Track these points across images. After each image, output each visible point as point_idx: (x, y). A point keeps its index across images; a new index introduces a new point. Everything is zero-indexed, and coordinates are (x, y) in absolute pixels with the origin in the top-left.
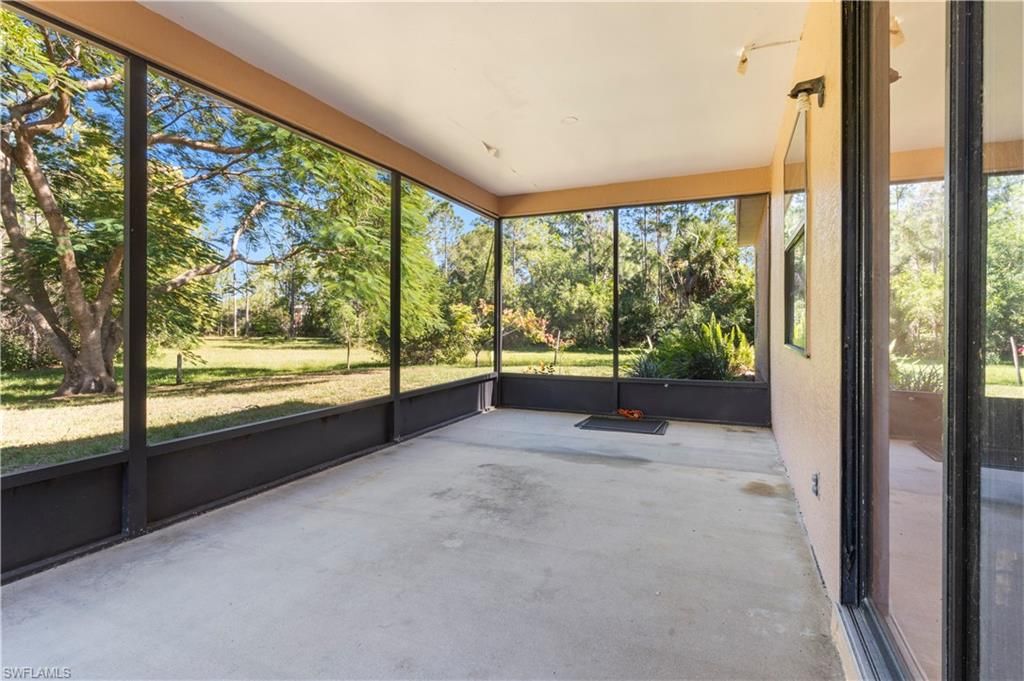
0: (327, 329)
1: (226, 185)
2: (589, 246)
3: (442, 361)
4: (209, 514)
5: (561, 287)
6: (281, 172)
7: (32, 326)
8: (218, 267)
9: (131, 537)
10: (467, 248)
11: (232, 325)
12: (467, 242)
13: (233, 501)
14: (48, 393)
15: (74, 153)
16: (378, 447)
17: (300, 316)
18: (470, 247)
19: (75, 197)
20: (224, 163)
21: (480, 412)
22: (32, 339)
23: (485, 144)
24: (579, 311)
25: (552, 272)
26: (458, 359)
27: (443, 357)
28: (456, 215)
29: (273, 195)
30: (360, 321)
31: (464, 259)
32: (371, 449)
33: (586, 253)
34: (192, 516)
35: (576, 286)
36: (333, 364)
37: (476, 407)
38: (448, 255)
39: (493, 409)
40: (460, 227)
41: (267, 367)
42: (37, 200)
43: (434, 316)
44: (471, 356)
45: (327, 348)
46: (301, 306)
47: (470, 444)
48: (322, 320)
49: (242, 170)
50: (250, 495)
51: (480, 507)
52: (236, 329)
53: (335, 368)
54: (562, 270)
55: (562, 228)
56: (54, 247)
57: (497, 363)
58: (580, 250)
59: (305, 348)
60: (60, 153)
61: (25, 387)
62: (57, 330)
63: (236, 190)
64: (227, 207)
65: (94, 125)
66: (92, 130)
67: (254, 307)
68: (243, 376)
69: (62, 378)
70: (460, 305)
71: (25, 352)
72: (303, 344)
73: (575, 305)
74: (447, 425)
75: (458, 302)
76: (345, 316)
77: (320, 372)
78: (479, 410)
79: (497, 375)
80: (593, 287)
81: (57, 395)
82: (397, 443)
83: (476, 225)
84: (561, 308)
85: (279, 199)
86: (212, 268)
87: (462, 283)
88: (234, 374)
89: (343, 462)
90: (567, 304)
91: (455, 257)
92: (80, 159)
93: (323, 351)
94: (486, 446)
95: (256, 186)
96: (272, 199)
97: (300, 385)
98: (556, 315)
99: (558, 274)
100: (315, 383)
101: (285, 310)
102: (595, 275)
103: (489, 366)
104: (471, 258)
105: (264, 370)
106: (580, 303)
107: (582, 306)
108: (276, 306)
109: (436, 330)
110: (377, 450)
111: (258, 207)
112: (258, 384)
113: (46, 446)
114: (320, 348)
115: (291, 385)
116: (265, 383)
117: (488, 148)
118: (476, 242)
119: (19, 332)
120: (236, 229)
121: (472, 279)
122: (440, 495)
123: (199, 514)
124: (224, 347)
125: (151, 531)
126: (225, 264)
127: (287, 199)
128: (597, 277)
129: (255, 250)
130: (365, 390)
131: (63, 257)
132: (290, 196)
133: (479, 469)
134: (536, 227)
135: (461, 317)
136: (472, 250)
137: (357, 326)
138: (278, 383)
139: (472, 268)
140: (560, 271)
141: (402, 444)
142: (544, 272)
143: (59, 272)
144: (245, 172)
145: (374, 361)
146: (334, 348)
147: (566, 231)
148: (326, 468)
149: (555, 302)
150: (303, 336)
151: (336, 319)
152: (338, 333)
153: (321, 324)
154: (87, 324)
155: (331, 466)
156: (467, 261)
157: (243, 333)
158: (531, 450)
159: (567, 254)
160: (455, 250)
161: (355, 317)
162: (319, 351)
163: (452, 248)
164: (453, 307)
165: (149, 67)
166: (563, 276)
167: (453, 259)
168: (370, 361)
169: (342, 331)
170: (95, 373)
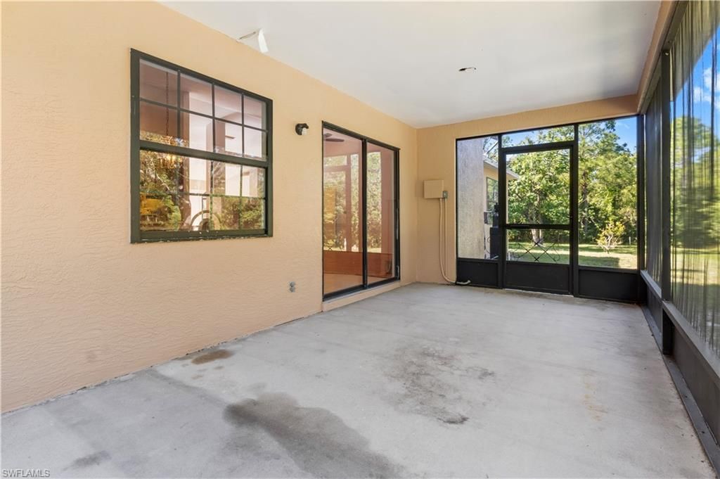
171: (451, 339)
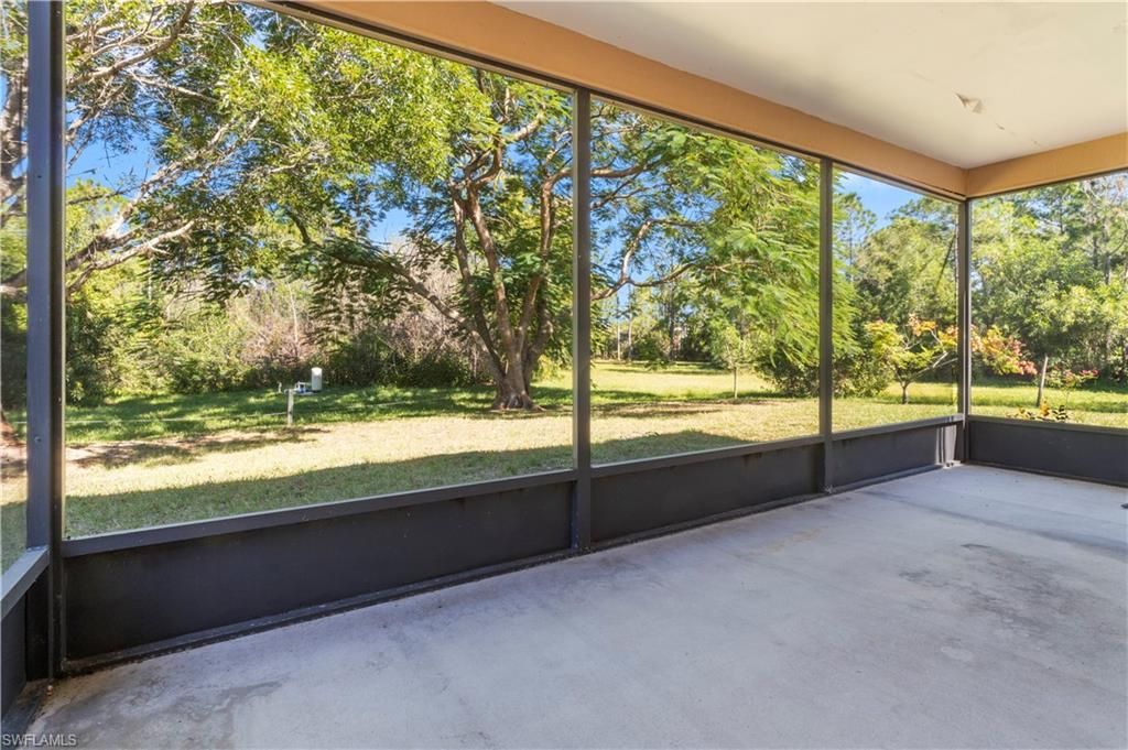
0: (708, 354)
1: (614, 210)
2: (1094, 228)
3: (852, 393)
4: (640, 544)
5: (1040, 293)
6: (665, 189)
7: (474, 349)
8: (611, 291)
9: (580, 554)
10: (882, 250)
11: (616, 349)
12: (881, 242)
13: (661, 535)
14: (486, 406)
15: (501, 200)
16: (806, 496)
17: (678, 339)
18: (886, 247)
19: (501, 237)
20: (614, 188)
21: (939, 467)
22: (473, 360)
23: (960, 97)
24: (1076, 328)
25: (1023, 272)
26: (874, 392)
27: (853, 388)
28: (864, 209)
29: (657, 214)
30: (745, 344)
31: (877, 263)
32: (797, 498)
33: (1089, 239)
34: (626, 543)
35: (1068, 291)
36: (719, 391)
37: (934, 459)
38: (855, 260)
39: (957, 464)
40: (871, 223)
41: (652, 392)
42: (479, 245)
43: (843, 337)
44: (895, 389)
45: (709, 374)
46: (680, 329)
47: (937, 511)
48: (702, 343)
49: (629, 192)
50: (676, 531)
51: (986, 608)
52: (620, 353)
53: (720, 396)
54: (1042, 267)
55: (1040, 207)
56: (491, 281)
57: (963, 401)
58: (1074, 234)
59: (686, 373)
60: (492, 202)
61: (471, 400)
62: (492, 353)
63: (623, 214)
64: (614, 233)
65: (513, 174)
66: (512, 177)
67: (636, 330)
68: (630, 400)
69: (495, 393)
70: (878, 323)
71: (469, 371)
72: (684, 369)
73: (1069, 318)
74: (891, 479)
75: (874, 319)
76: (728, 337)
77: (707, 400)
78: (938, 463)
79: (963, 417)
80: (1103, 290)
81: (493, 408)
82: (828, 494)
83: (892, 218)
84: (1041, 323)
85: (663, 217)
86: (606, 292)
87: (873, 295)
88: (623, 397)
89: (767, 509)
90: (1052, 316)
91: (863, 261)
92: (505, 205)
93: (704, 377)
94: (964, 517)
95: (642, 207)
96: (656, 218)
97: (691, 413)
98: (1031, 334)
99: (1035, 274)
100: (708, 412)
101: (665, 332)
102: (1106, 271)
103: (951, 404)
104: (887, 262)
105: (649, 395)
106: (1078, 315)
107: (1080, 320)
108: (656, 329)
109: (846, 355)
110: (804, 500)
111: (645, 227)
112: (648, 409)
113: (497, 453)
114: (701, 373)
115: (682, 413)
116: (656, 409)
117: (965, 101)
118: (894, 240)
119: (465, 354)
120: (623, 253)
121: (889, 289)
122: (915, 576)
123: (632, 542)
124: (611, 370)
125: (594, 552)
126: (616, 286)
127: (671, 216)
128: (1111, 274)
129: (640, 273)
130: (766, 424)
131: (497, 290)
132: (673, 212)
133: (967, 550)
134: (992, 210)
135: (880, 338)
136: (888, 251)
137: (741, 350)
138: (668, 410)
139: (890, 274)
140: (1038, 270)
141: (835, 496)
142: (1008, 272)
143: (493, 301)
144: (632, 194)
145: (764, 390)
146: (716, 374)
147: (1047, 210)
148: (749, 514)
149: (1029, 315)
150: (681, 360)
151: (717, 342)
152: (720, 357)
153: (701, 348)
154: (513, 348)
155: (755, 512)
156: (881, 266)
157: (625, 357)
158: (1047, 535)
159: (1050, 243)
160: (863, 253)
161: (739, 339)
162: (700, 376)
163: (860, 251)
164: (868, 326)
165: (591, 95)
166: (1044, 277)
167: (862, 265)
168: (759, 390)
169: (724, 355)
170: (518, 391)
171: (968, 657)
